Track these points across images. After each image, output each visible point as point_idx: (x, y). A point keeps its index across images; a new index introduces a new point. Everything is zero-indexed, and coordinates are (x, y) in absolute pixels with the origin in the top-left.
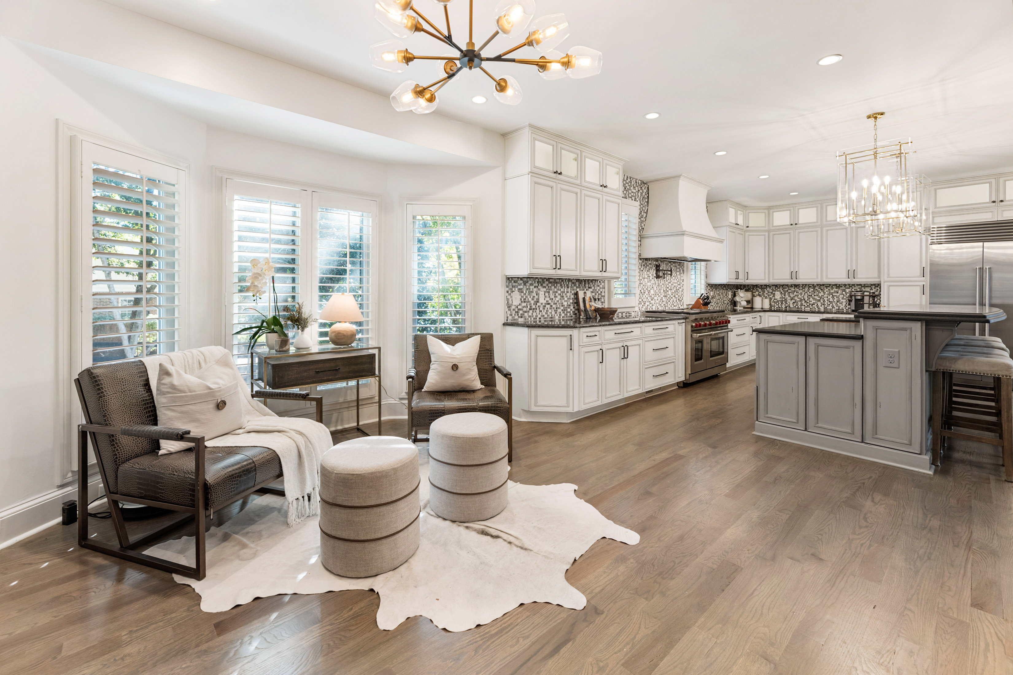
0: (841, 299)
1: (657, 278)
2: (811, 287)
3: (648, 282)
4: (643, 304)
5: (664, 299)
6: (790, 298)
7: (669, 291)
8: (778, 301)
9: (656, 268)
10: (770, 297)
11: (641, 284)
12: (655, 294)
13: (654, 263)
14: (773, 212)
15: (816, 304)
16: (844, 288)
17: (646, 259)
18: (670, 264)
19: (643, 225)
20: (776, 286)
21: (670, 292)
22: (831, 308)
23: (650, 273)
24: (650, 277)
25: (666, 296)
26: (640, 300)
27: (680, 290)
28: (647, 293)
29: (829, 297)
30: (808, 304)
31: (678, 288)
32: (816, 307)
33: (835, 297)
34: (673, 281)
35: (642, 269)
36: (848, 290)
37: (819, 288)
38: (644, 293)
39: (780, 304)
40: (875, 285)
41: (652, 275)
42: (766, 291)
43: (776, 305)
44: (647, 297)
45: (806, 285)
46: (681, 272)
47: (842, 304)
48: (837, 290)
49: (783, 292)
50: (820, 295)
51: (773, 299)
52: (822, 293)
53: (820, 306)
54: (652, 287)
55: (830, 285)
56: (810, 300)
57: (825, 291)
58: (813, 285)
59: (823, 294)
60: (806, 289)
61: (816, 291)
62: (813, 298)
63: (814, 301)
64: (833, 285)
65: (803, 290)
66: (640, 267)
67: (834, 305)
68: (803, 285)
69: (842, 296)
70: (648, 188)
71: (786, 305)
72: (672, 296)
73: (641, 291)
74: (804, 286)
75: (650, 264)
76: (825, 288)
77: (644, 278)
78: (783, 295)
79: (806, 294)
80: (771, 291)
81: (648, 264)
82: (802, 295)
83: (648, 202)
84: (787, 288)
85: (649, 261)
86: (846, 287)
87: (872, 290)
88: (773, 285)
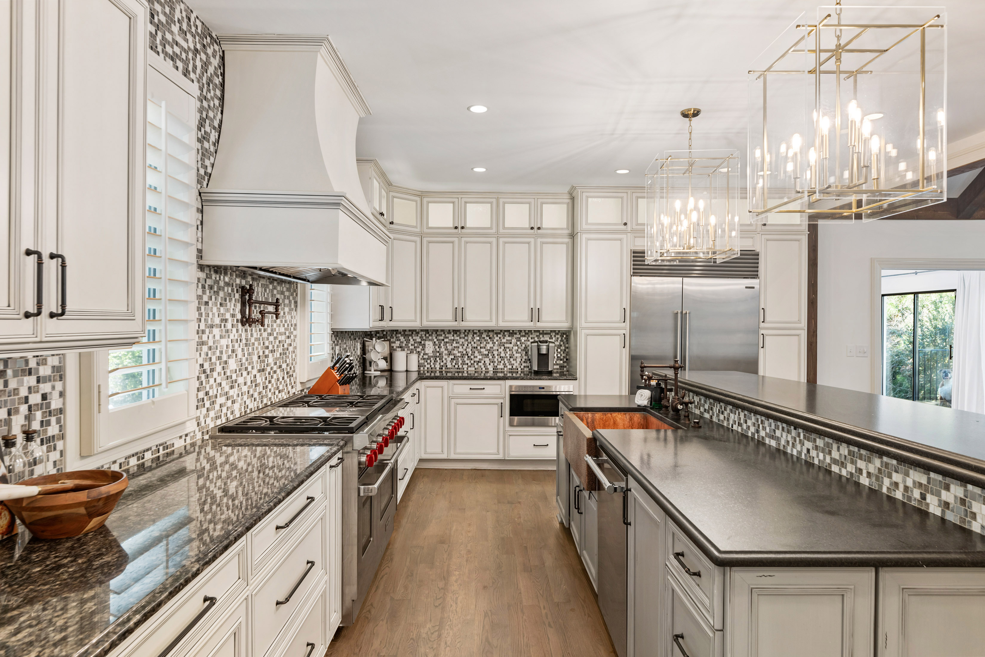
0: (514, 353)
1: (243, 324)
2: (476, 333)
3: (221, 337)
4: (207, 404)
5: (259, 380)
6: (446, 352)
7: (271, 355)
8: (429, 358)
9: (242, 296)
10: (418, 350)
11: (203, 343)
12: (239, 372)
13: (238, 281)
14: (428, 202)
15: (483, 362)
16: (519, 336)
17: (218, 269)
18: (271, 287)
19: (207, 163)
20: (427, 331)
21: (271, 360)
22: (503, 367)
23: (228, 310)
24: (226, 320)
25: (263, 370)
26: (201, 395)
27: (291, 349)
28: (219, 368)
29: (500, 350)
30: (472, 362)
31: (286, 346)
32: (483, 366)
33: (508, 350)
34: (277, 330)
35: (205, 298)
36: (523, 339)
37: (487, 336)
38: (212, 370)
39: (433, 361)
40: (555, 331)
41: (233, 316)
42: (411, 340)
43: (426, 364)
44: (218, 381)
45: (469, 330)
46: (293, 306)
47: (516, 360)
48: (510, 338)
49: (437, 343)
50: (488, 346)
51: (422, 354)
52: (491, 343)
53: (488, 364)
54: (233, 351)
55: (501, 331)
56: (475, 355)
57: (495, 341)
58: (479, 331)
59: (492, 346)
60: (470, 336)
61: (483, 340)
62: (480, 352)
63: (481, 357)
64: (505, 331)
65: (466, 338)
66: (200, 292)
67: (506, 362)
68: (465, 331)
69: (517, 347)
70: (223, 58)
71: (442, 364)
72: (275, 368)
73: (202, 366)
74: (467, 332)
75: (227, 284)
76: (495, 336)
77: (212, 326)
78: (437, 347)
79: (470, 345)
80: (420, 340)
81: (222, 284)
82: (464, 348)
83: (222, 99)
84: (443, 335)
85: (226, 274)
86: (522, 334)
87: (552, 338)
88: (422, 331)
